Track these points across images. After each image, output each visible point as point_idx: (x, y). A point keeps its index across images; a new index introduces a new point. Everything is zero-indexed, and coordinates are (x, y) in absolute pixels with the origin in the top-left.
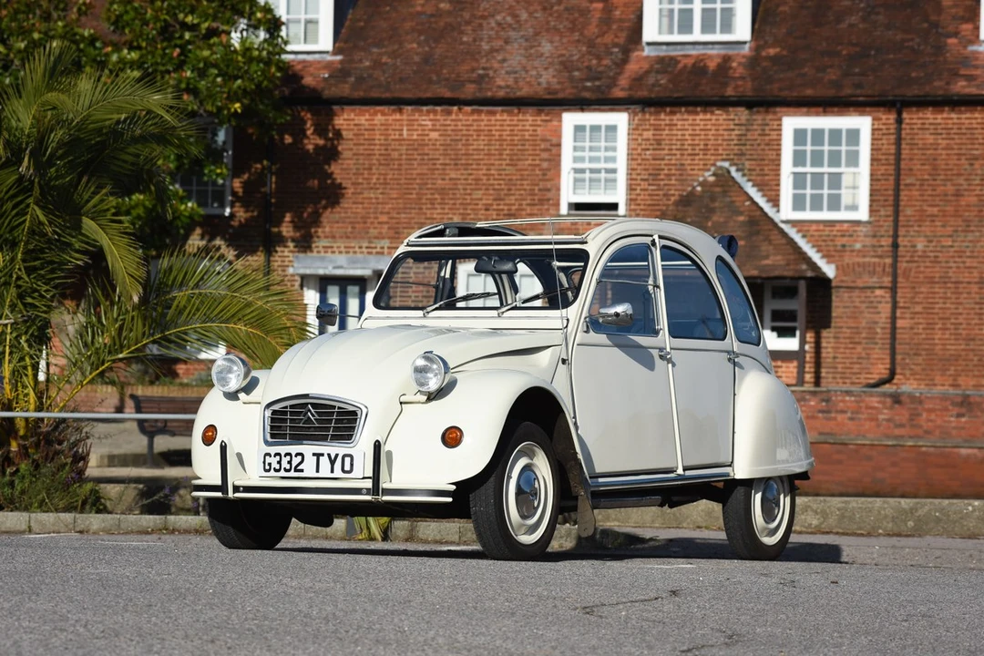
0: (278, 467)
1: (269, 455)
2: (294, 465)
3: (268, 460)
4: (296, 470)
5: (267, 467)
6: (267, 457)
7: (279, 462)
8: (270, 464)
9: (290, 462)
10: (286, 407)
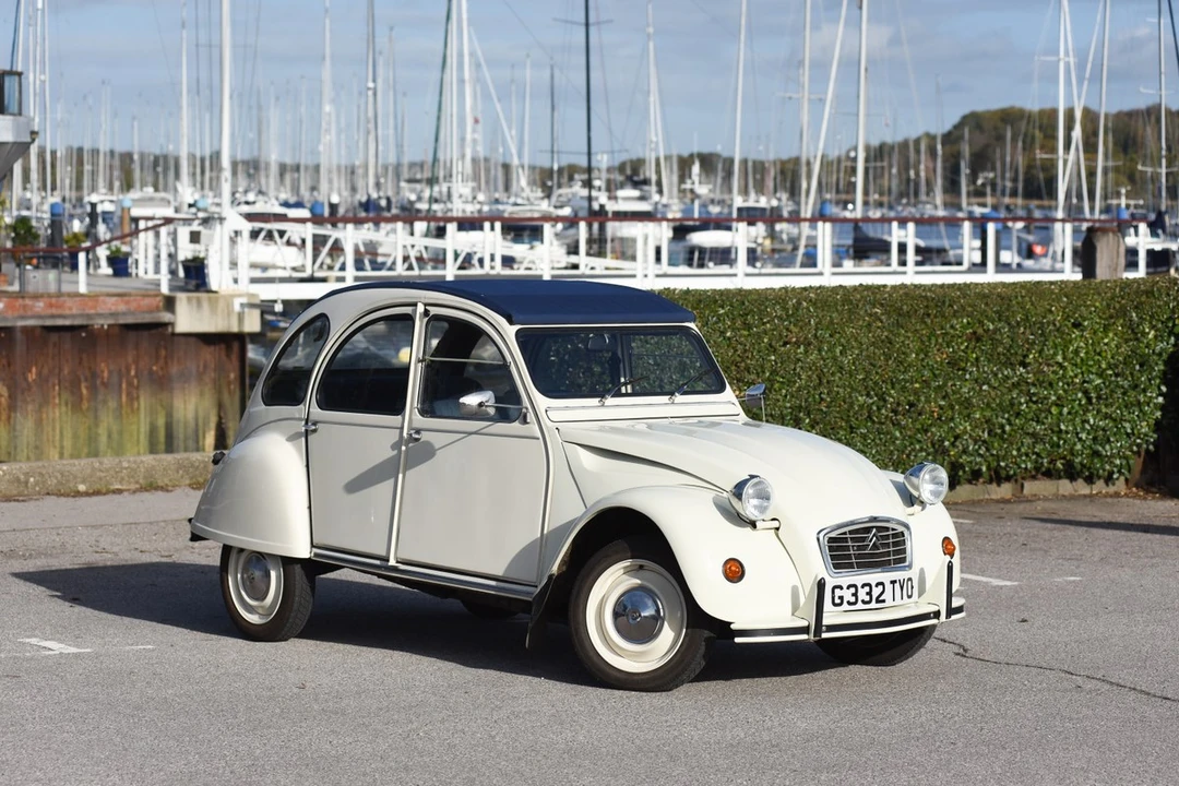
0: (853, 599)
1: (841, 588)
2: (875, 595)
3: (838, 592)
4: (878, 601)
5: (837, 601)
6: (837, 591)
7: (855, 595)
8: (841, 598)
9: (869, 594)
10: (845, 533)
